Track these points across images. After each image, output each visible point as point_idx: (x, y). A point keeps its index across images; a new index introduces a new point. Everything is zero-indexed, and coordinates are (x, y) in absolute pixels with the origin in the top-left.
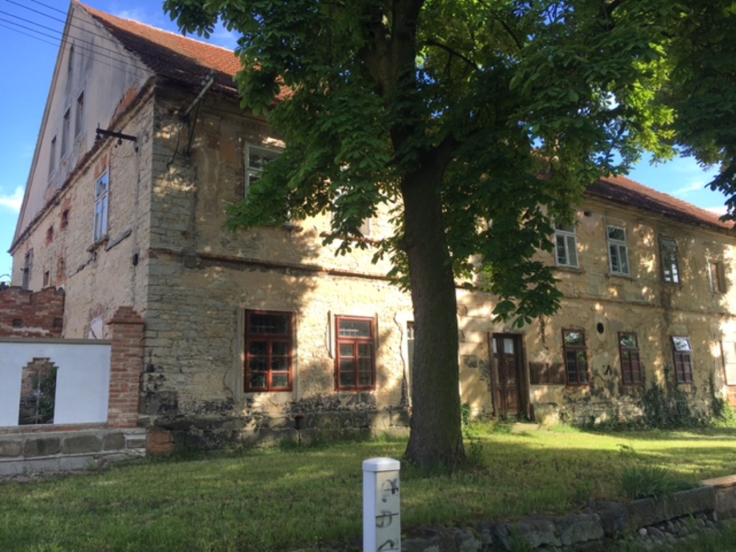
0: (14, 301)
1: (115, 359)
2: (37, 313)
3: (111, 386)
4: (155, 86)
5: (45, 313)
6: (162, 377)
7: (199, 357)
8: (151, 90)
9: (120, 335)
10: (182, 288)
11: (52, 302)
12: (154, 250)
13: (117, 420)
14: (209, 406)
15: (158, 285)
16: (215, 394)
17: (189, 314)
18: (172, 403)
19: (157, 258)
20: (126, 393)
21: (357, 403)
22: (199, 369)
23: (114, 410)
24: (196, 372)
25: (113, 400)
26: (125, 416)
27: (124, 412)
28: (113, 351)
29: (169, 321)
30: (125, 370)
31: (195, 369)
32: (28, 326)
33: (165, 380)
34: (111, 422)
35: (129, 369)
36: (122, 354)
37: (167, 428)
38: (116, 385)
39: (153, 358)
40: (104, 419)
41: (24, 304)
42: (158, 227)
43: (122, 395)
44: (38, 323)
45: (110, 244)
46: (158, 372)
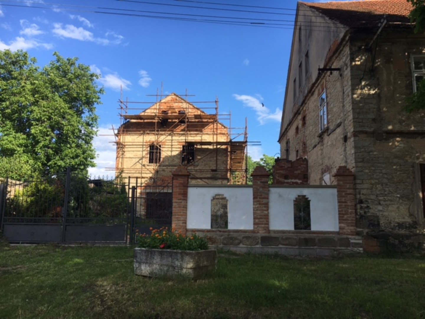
0: (284, 166)
1: (340, 196)
2: (295, 172)
3: (339, 211)
4: (349, 35)
5: (299, 172)
6: (368, 207)
7: (390, 195)
8: (347, 38)
9: (341, 183)
10: (375, 153)
11: (302, 166)
12: (356, 132)
13: (345, 231)
14: (400, 226)
15: (360, 152)
16: (404, 218)
17: (381, 169)
18: (376, 223)
19: (359, 137)
20: (348, 216)
22: (391, 203)
23: (343, 225)
24: (390, 204)
25: (341, 219)
26: (349, 229)
27: (348, 226)
28: (338, 191)
29: (369, 174)
30: (346, 202)
31: (388, 203)
32: (292, 179)
33: (370, 209)
34: (341, 231)
35: (348, 202)
36: (344, 193)
37: (375, 237)
38: (342, 211)
39: (361, 195)
40: (337, 230)
41: (289, 167)
42: (357, 118)
43: (345, 216)
44: (296, 177)
45: (329, 131)
46: (366, 204)
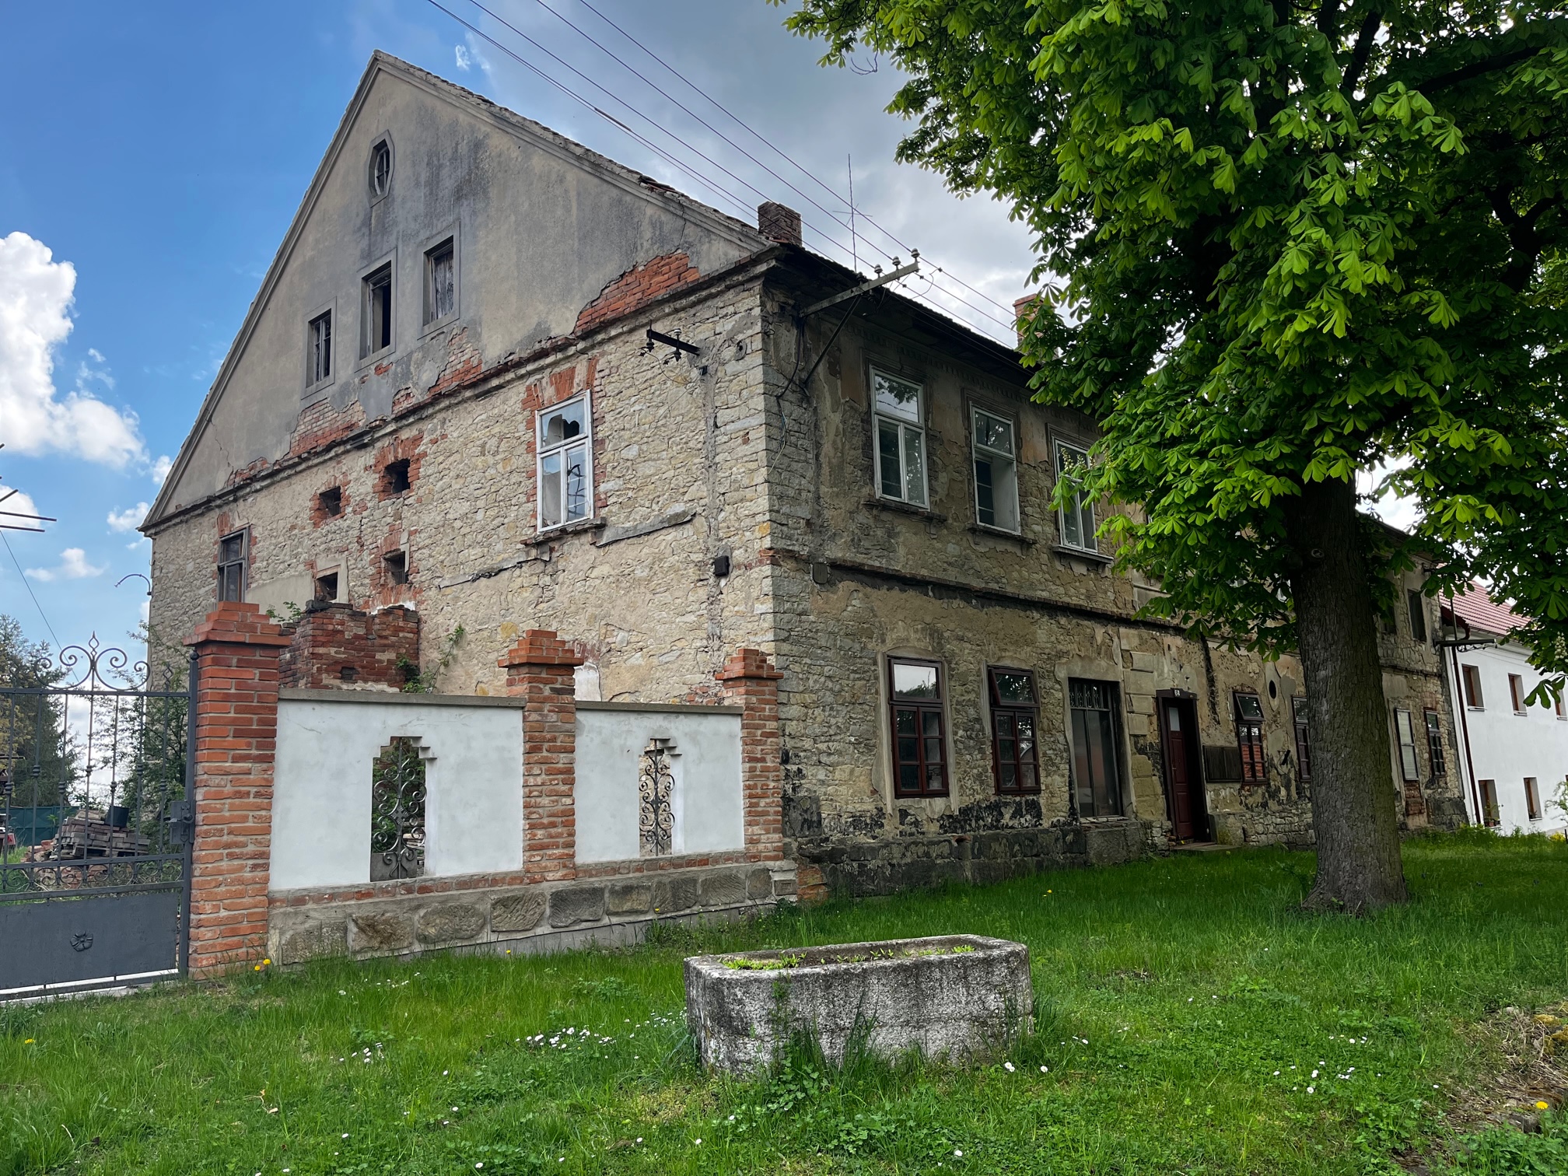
0: (342, 632)
1: (749, 741)
2: (378, 656)
3: (748, 787)
4: (773, 263)
5: (390, 655)
6: (800, 770)
7: (838, 737)
8: (762, 268)
9: (754, 699)
10: (812, 618)
11: (401, 635)
12: (777, 551)
13: (761, 847)
14: (857, 821)
15: (785, 612)
16: (862, 802)
17: (823, 663)
18: (815, 818)
19: (780, 566)
20: (767, 800)
21: (1022, 816)
22: (841, 759)
23: (757, 830)
24: (838, 764)
25: (753, 815)
26: (771, 840)
27: (768, 832)
28: (743, 727)
29: (800, 676)
30: (763, 760)
31: (834, 758)
33: (804, 777)
34: (753, 850)
35: (769, 758)
36: (759, 732)
37: (816, 859)
38: (755, 787)
39: (787, 739)
40: (740, 845)
41: (357, 637)
42: (778, 512)
43: (763, 803)
44: (379, 675)
46: (795, 764)
